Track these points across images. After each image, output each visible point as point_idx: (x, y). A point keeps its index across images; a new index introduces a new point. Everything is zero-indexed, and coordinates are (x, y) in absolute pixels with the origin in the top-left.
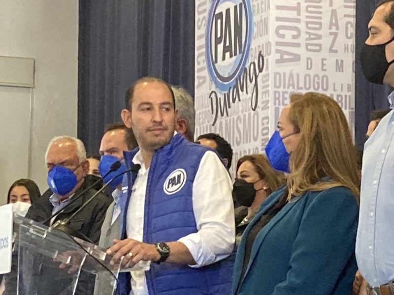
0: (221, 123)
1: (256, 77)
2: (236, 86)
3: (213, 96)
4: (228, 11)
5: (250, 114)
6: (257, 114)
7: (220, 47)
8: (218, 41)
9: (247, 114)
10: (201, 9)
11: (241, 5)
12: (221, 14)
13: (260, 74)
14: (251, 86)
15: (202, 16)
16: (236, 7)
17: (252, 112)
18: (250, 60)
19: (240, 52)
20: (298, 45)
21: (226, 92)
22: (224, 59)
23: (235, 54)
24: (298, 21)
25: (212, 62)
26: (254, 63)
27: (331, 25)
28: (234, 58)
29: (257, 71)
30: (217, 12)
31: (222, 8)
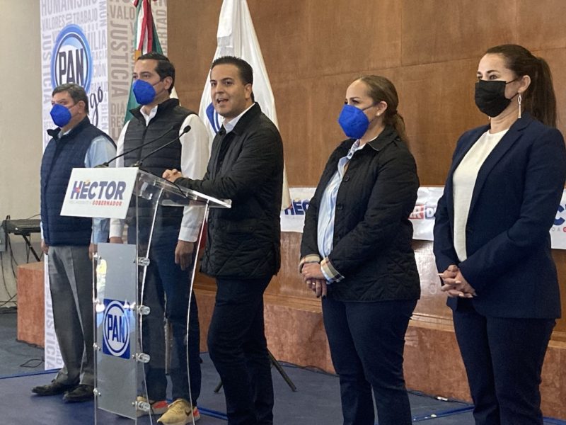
1: (96, 105)
4: (70, 52)
7: (64, 77)
11: (82, 51)
13: (100, 103)
15: (47, 51)
16: (77, 51)
18: (90, 91)
24: (127, 66)
29: (97, 101)
30: (61, 51)
31: (65, 49)
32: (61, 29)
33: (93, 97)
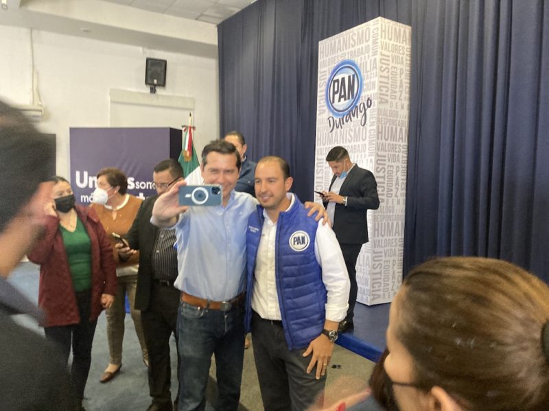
0: (336, 132)
1: (365, 110)
2: (349, 114)
3: (331, 119)
4: (343, 79)
5: (359, 128)
6: (366, 128)
7: (337, 96)
8: (335, 93)
9: (357, 128)
10: (322, 78)
11: (353, 76)
12: (337, 81)
13: (369, 109)
14: (360, 115)
15: (322, 82)
16: (349, 77)
17: (362, 127)
18: (360, 102)
19: (352, 98)
20: (387, 95)
21: (341, 117)
22: (339, 101)
23: (349, 98)
24: (388, 83)
25: (330, 103)
26: (364, 104)
27: (400, 87)
28: (347, 101)
29: (366, 107)
30: (335, 79)
31: (339, 77)
32: (335, 65)
33: (362, 105)
